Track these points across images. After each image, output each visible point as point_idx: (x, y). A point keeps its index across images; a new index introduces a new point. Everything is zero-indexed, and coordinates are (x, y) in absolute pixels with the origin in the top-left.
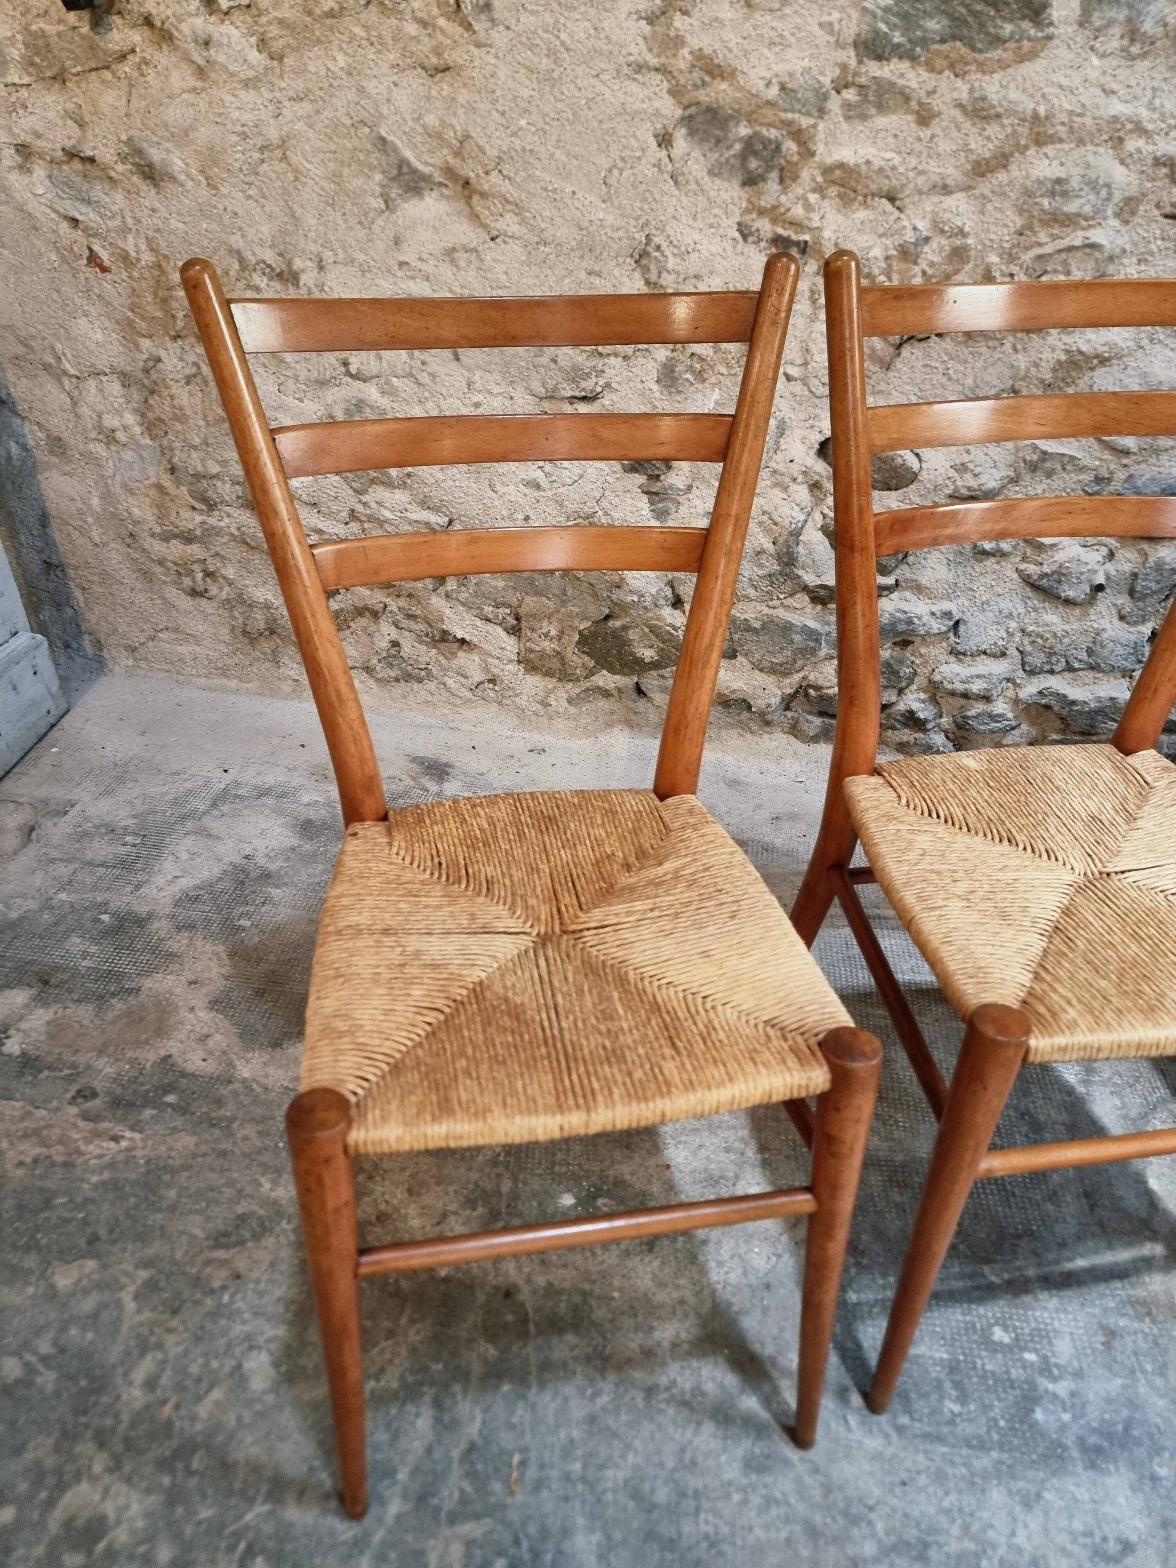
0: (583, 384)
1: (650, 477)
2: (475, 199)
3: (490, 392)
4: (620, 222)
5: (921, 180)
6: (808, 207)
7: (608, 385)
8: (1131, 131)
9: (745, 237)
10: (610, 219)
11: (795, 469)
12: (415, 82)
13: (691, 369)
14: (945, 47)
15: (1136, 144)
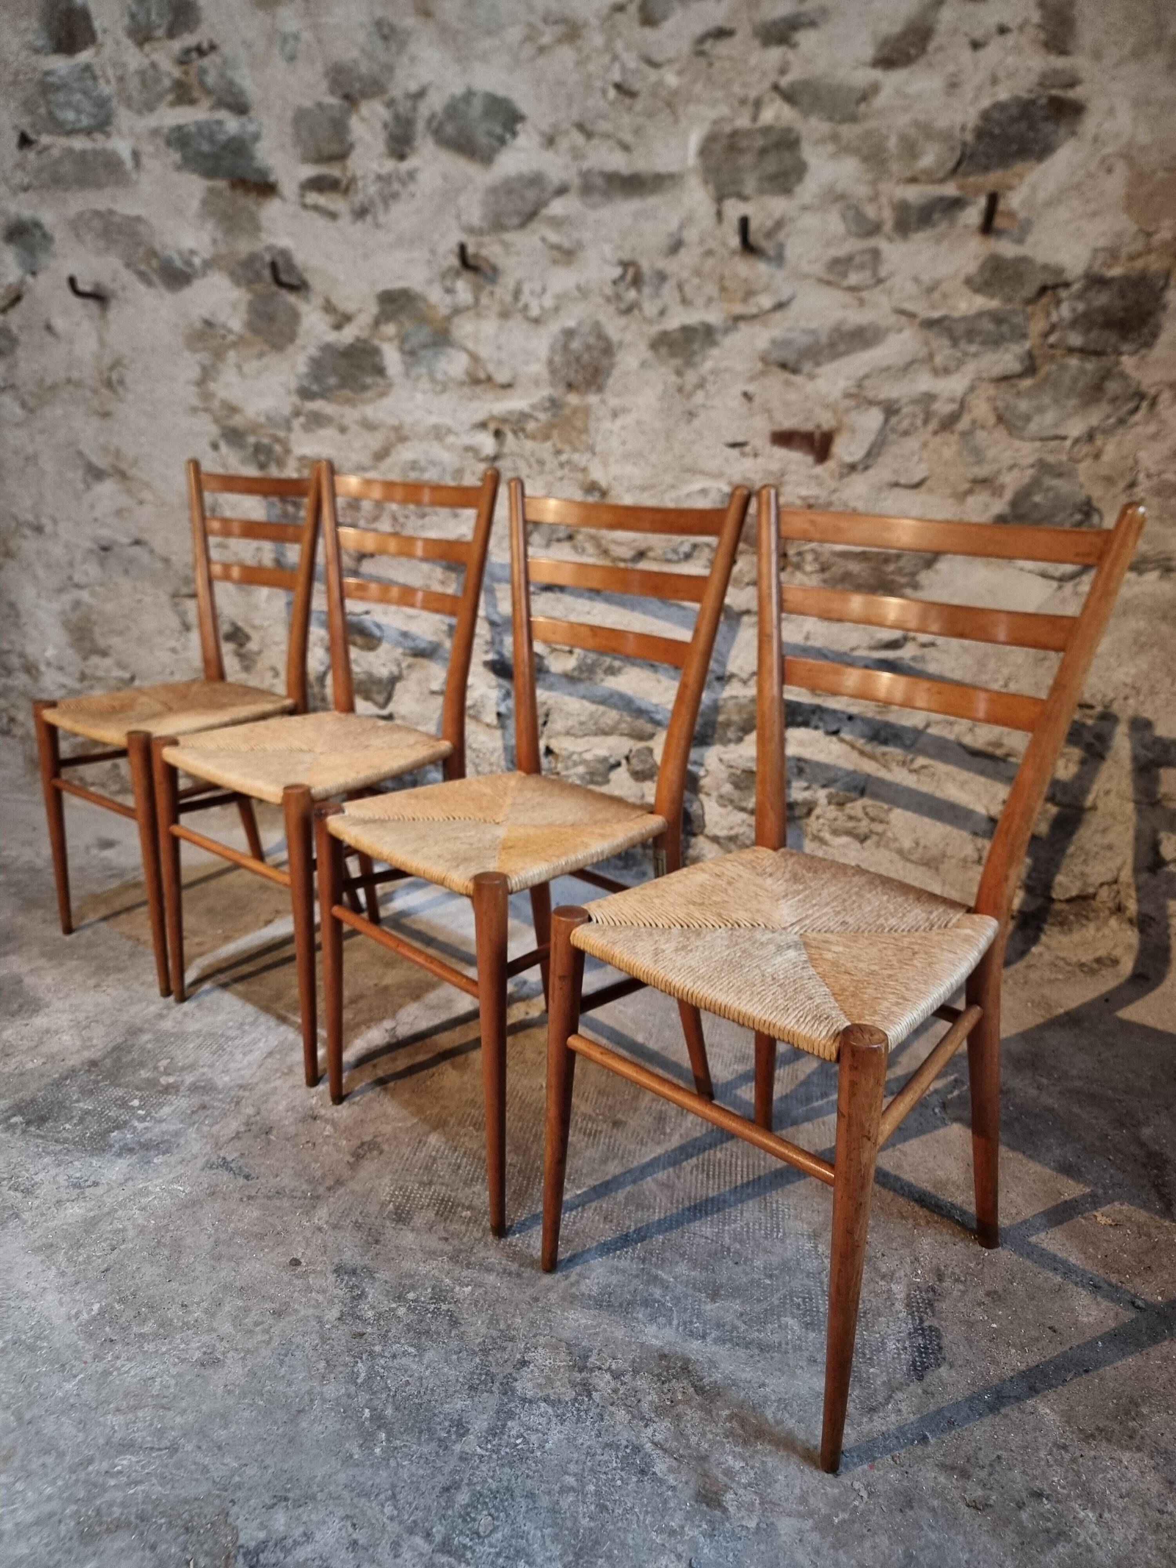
1: (239, 645)
2: (127, 481)
3: (145, 593)
8: (446, 432)
12: (95, 421)
14: (341, 392)
15: (451, 439)
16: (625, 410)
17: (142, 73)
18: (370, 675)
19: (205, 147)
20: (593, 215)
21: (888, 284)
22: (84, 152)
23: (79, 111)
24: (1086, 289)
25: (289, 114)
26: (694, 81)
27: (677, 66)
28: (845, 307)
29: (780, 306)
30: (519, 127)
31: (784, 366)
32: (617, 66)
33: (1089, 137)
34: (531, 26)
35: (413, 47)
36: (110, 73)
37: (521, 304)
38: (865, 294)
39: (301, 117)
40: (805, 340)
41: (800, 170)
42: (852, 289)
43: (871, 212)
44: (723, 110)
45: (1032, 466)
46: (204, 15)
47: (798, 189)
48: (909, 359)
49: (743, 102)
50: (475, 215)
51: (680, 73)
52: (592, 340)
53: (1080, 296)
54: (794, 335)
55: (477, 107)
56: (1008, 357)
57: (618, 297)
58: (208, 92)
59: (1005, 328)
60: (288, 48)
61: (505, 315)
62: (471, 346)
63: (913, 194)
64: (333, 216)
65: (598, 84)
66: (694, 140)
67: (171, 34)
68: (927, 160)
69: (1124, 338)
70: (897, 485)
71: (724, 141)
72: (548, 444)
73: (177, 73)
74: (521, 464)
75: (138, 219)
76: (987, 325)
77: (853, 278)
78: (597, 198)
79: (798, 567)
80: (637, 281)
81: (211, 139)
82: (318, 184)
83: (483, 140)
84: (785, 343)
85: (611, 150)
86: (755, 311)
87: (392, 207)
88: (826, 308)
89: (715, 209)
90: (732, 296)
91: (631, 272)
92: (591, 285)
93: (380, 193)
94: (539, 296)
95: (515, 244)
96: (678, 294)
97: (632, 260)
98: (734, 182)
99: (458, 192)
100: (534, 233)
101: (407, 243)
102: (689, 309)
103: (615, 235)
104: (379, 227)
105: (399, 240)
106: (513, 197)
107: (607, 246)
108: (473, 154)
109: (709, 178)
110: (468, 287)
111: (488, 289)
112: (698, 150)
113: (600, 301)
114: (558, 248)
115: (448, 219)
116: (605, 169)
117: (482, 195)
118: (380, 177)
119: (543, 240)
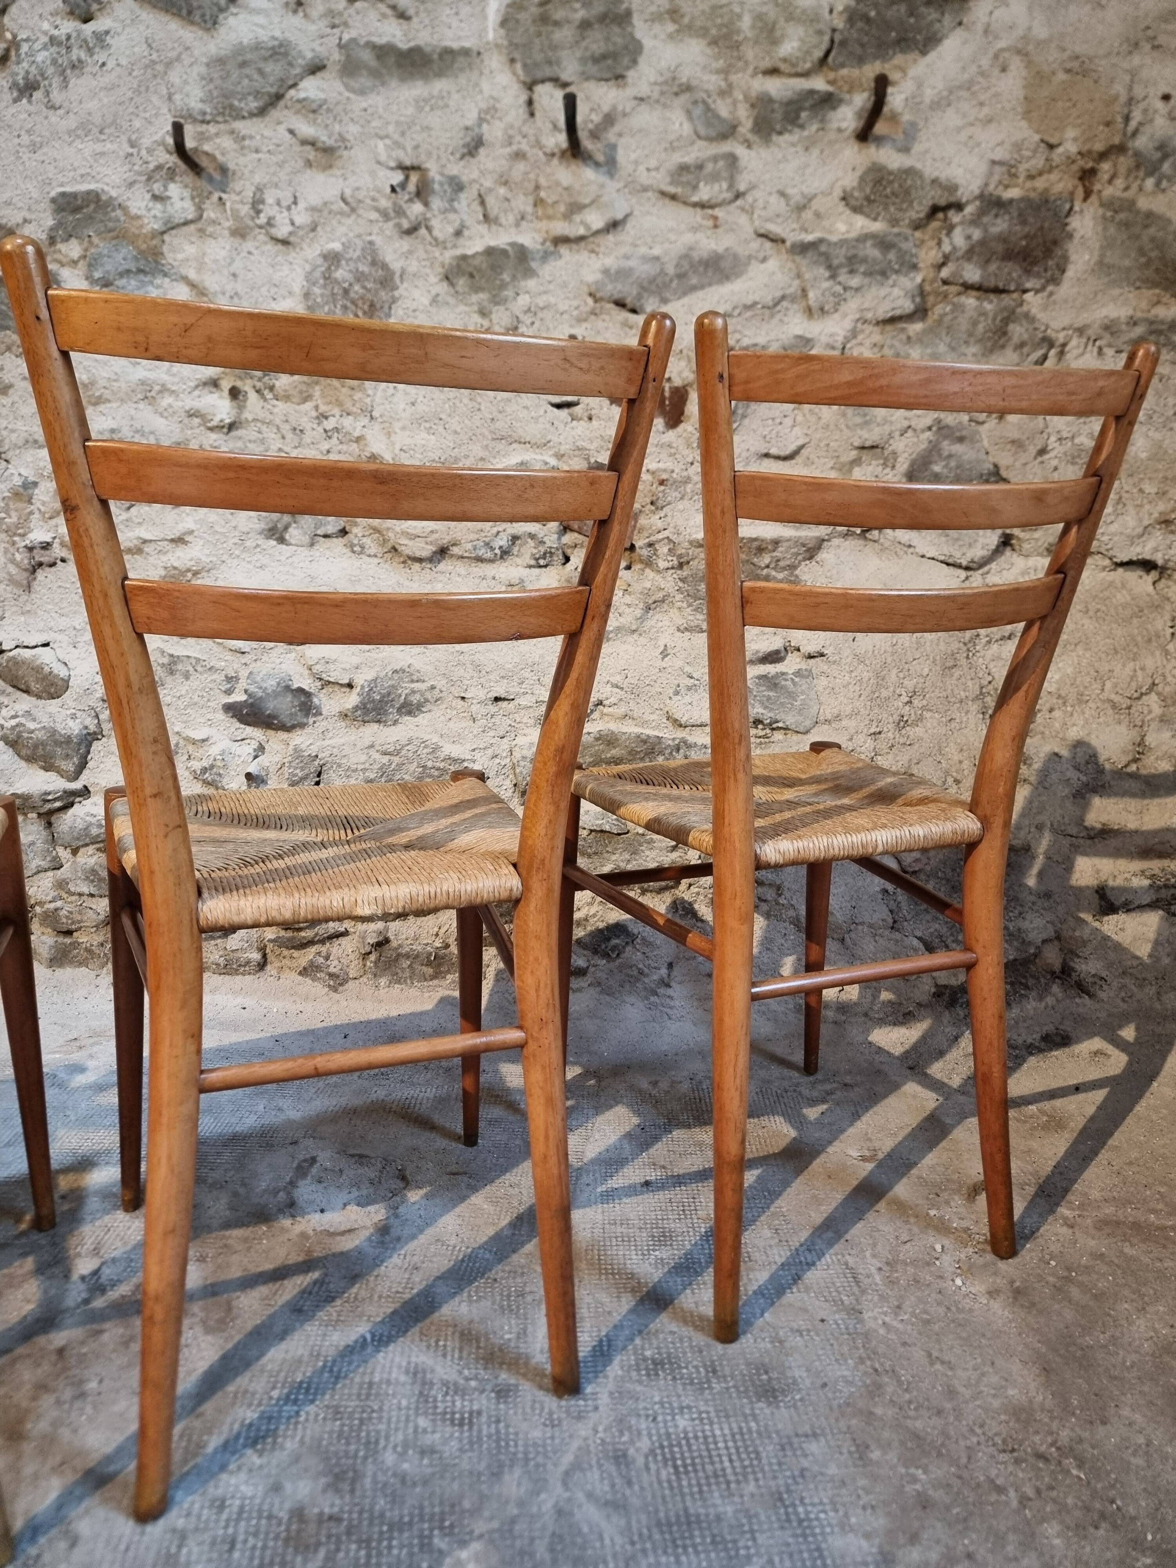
5: (14, 437)
8: (160, 392)
15: (167, 401)
18: (53, 732)
20: (361, 103)
21: (749, 198)
24: (982, 212)
28: (694, 229)
29: (614, 225)
31: (620, 304)
33: (980, 27)
37: (262, 220)
38: (718, 212)
40: (645, 270)
41: (633, 51)
42: (702, 206)
43: (723, 109)
45: (930, 428)
47: (631, 74)
48: (779, 294)
50: (194, 96)
52: (364, 268)
53: (975, 221)
54: (631, 263)
56: (896, 292)
57: (400, 212)
59: (892, 255)
61: (240, 233)
62: (192, 275)
63: (775, 87)
66: (494, 7)
68: (789, 47)
69: (1028, 272)
70: (767, 455)
71: (535, 10)
72: (309, 405)
74: (270, 434)
76: (871, 251)
77: (704, 193)
78: (364, 81)
79: (648, 563)
80: (423, 191)
84: (622, 274)
85: (384, 16)
86: (582, 231)
87: (72, 82)
88: (671, 230)
89: (524, 97)
90: (550, 211)
91: (414, 178)
92: (361, 195)
93: (54, 62)
94: (289, 208)
95: (251, 137)
96: (479, 209)
97: (416, 163)
98: (550, 63)
99: (169, 64)
100: (279, 123)
101: (95, 130)
102: (494, 227)
103: (391, 128)
104: (54, 108)
105: (82, 125)
106: (247, 71)
107: (381, 145)
108: (190, 13)
109: (517, 55)
110: (186, 193)
111: (216, 196)
112: (499, 19)
113: (374, 216)
114: (313, 144)
115: (155, 99)
116: (375, 39)
117: (203, 70)
118: (53, 40)
119: (291, 132)
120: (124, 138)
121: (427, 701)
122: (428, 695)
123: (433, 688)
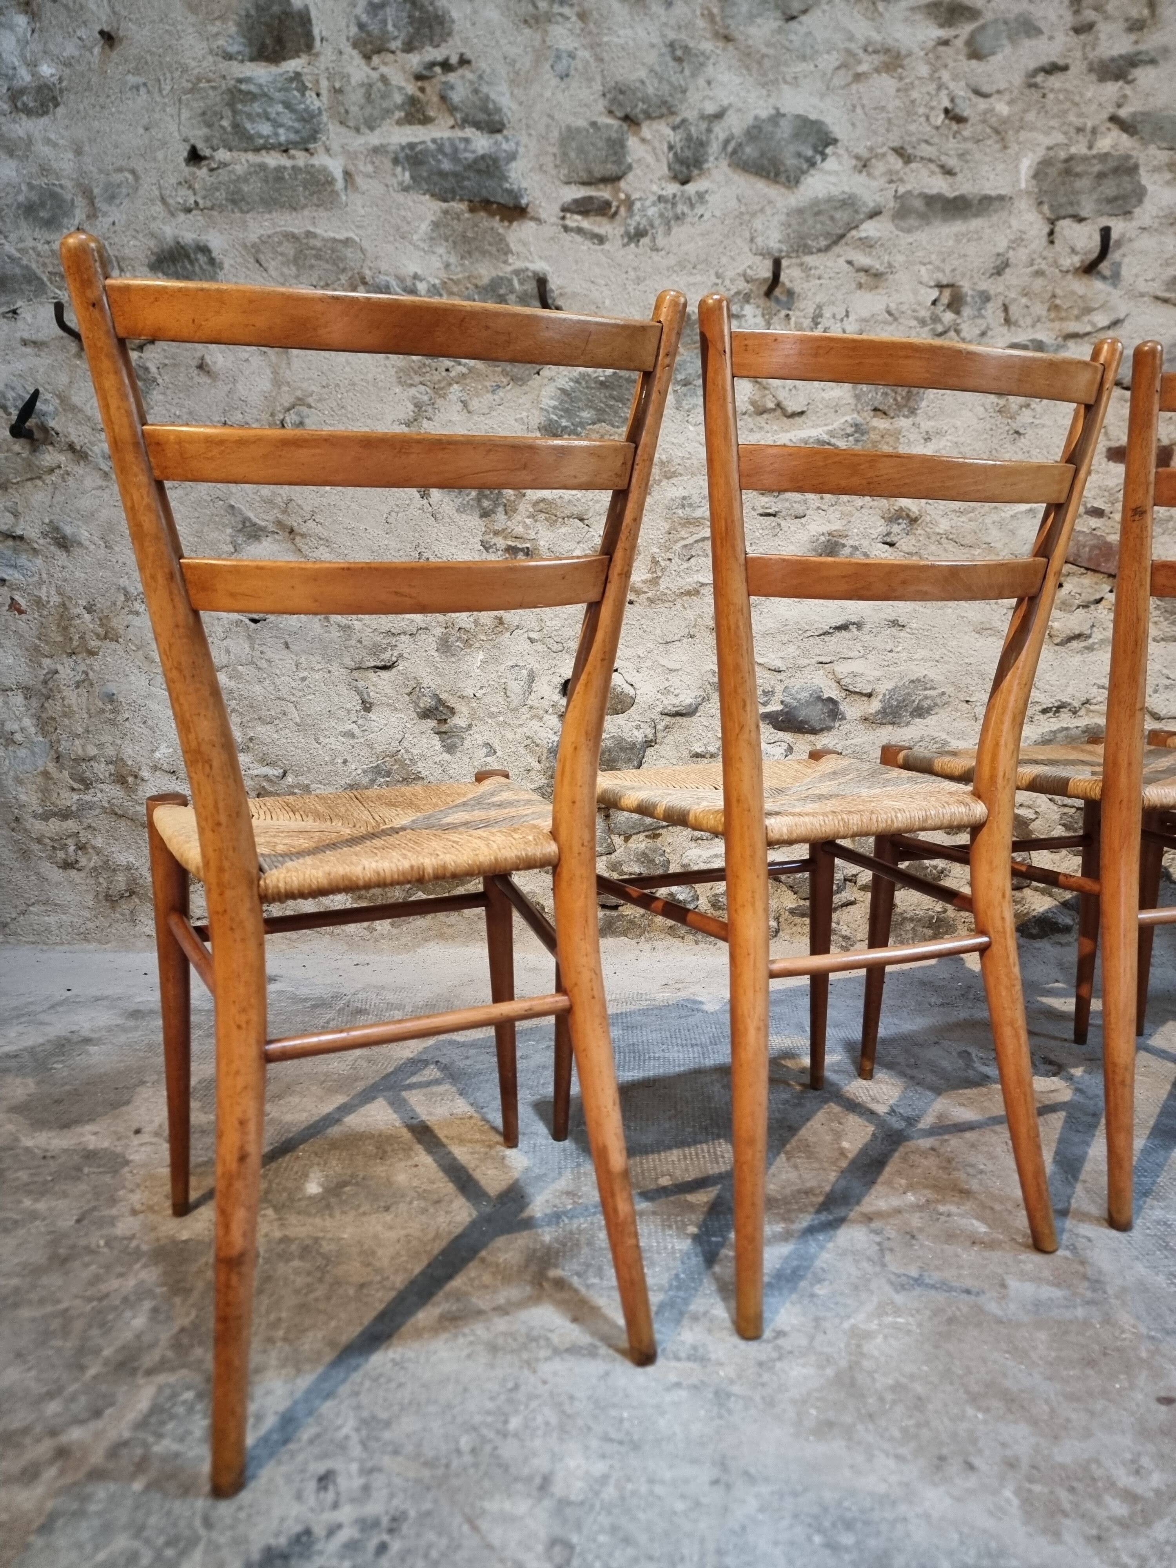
0: (382, 656)
1: (440, 721)
2: (298, 538)
3: (312, 669)
4: (399, 546)
6: (526, 527)
7: (400, 656)
9: (487, 549)
10: (393, 544)
11: (545, 704)
13: (459, 639)
14: (596, 427)
16: (940, 433)
17: (369, 87)
19: (446, 165)
20: (906, 239)
22: (280, 169)
23: (276, 124)
25: (555, 134)
26: (1025, 111)
27: (1007, 97)
29: (1116, 323)
30: (829, 150)
32: (944, 92)
34: (848, 52)
35: (710, 70)
36: (324, 84)
37: (820, 329)
39: (569, 135)
41: (1139, 194)
44: (1058, 137)
46: (456, 27)
47: (1137, 211)
49: (1080, 130)
50: (774, 240)
51: (1010, 103)
55: (785, 129)
57: (936, 319)
58: (452, 109)
60: (561, 67)
64: (600, 239)
65: (921, 110)
66: (1027, 164)
67: (409, 47)
71: (1060, 166)
73: (411, 88)
75: (347, 242)
78: (912, 221)
80: (956, 304)
81: (454, 157)
82: (583, 207)
83: (790, 161)
85: (932, 174)
86: (1089, 329)
87: (675, 230)
88: (1162, 325)
89: (1046, 230)
90: (1063, 314)
91: (947, 293)
92: (904, 308)
93: (661, 215)
94: (842, 320)
95: (816, 268)
96: (1003, 315)
97: (951, 282)
98: (1071, 204)
99: (754, 215)
100: (839, 256)
101: (690, 266)
102: (1013, 328)
103: (933, 257)
104: (657, 250)
105: (679, 263)
106: (821, 218)
107: (923, 269)
108: (777, 174)
109: (1045, 199)
110: (759, 312)
111: (783, 313)
112: (1032, 172)
113: (914, 323)
114: (866, 271)
115: (739, 241)
116: (927, 191)
117: (783, 218)
118: (660, 198)
119: (849, 263)
120: (712, 272)
121: (936, 705)
122: (938, 701)
123: (943, 693)
